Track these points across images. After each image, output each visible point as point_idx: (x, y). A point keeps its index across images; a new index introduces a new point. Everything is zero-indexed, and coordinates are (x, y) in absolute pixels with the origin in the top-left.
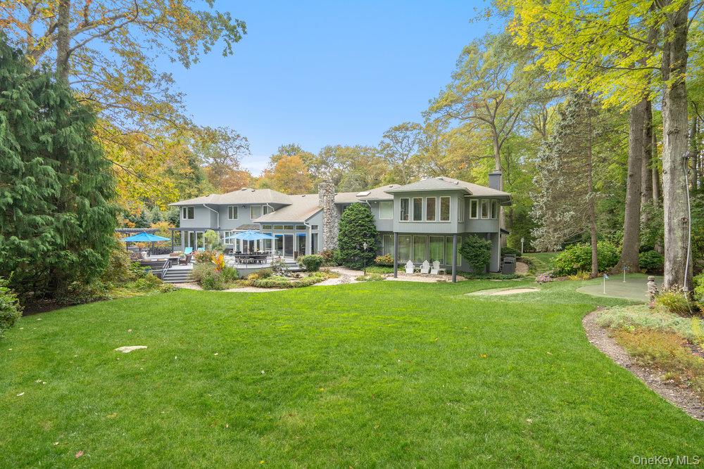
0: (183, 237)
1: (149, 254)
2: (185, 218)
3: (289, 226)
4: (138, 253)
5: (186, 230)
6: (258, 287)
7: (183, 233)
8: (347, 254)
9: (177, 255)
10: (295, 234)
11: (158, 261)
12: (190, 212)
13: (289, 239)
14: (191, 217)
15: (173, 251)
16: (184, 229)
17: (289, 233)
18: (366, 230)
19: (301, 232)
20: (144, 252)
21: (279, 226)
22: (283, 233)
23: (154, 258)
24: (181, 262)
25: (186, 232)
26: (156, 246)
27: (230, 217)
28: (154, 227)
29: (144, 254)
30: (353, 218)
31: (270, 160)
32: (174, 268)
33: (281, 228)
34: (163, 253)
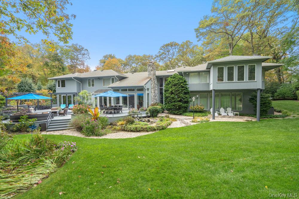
0: (58, 99)
1: (35, 109)
2: (59, 86)
3: (132, 89)
4: (27, 109)
5: (60, 94)
6: (128, 131)
7: (58, 96)
8: (174, 105)
9: (57, 109)
10: (136, 94)
11: (43, 114)
12: (63, 83)
13: (132, 97)
14: (63, 85)
15: (51, 107)
16: (58, 94)
17: (131, 93)
18: (184, 90)
19: (140, 92)
20: (32, 108)
21: (124, 89)
22: (127, 94)
23: (39, 112)
24: (60, 114)
25: (60, 96)
26: (40, 104)
27: (89, 86)
28: (38, 92)
29: (32, 110)
30: (177, 82)
31: (99, 62)
32: (55, 118)
33: (126, 90)
34: (45, 109)
